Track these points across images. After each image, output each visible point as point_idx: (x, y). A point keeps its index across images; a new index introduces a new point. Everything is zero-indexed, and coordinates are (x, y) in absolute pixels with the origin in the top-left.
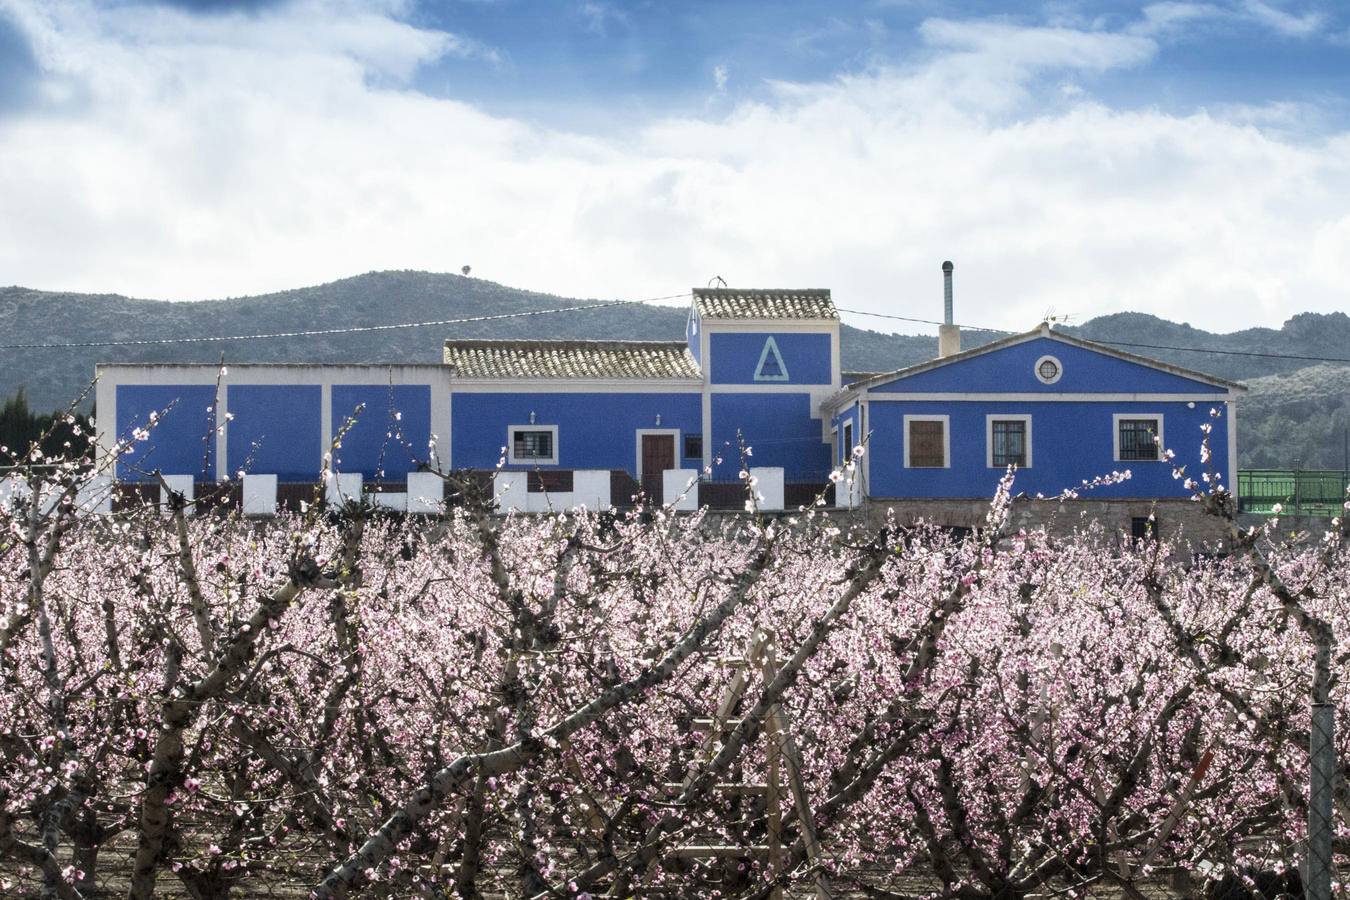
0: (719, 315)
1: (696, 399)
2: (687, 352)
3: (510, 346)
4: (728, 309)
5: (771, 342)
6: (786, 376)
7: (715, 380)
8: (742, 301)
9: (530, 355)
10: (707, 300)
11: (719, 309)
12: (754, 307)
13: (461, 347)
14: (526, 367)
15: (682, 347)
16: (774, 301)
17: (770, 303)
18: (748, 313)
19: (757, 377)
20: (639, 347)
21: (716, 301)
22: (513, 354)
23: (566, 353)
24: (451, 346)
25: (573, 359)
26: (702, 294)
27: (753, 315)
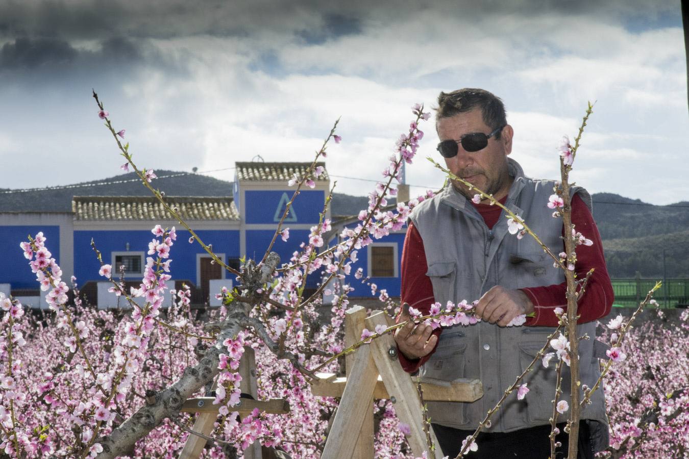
0: (250, 179)
1: (236, 234)
2: (233, 203)
3: (116, 201)
4: (257, 174)
5: (285, 196)
6: (295, 219)
7: (248, 221)
8: (267, 170)
9: (129, 206)
10: (244, 170)
11: (251, 175)
12: (274, 173)
13: (84, 201)
14: (124, 214)
15: (229, 201)
16: (288, 169)
17: (285, 170)
18: (270, 177)
19: (276, 219)
20: (202, 201)
21: (250, 170)
22: (118, 205)
23: (153, 204)
24: (77, 200)
25: (156, 208)
26: (241, 166)
27: (273, 178)
